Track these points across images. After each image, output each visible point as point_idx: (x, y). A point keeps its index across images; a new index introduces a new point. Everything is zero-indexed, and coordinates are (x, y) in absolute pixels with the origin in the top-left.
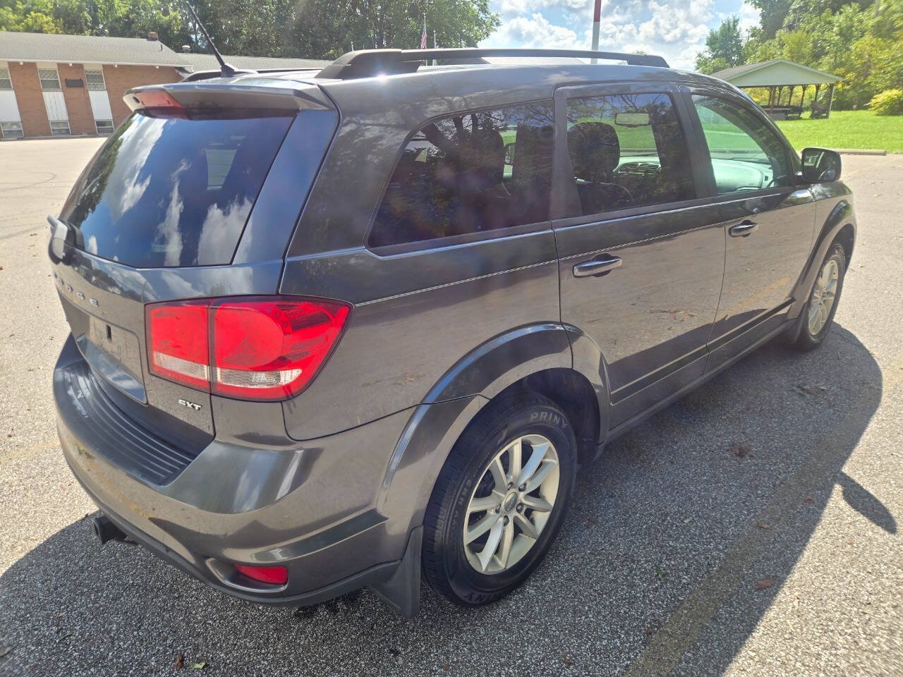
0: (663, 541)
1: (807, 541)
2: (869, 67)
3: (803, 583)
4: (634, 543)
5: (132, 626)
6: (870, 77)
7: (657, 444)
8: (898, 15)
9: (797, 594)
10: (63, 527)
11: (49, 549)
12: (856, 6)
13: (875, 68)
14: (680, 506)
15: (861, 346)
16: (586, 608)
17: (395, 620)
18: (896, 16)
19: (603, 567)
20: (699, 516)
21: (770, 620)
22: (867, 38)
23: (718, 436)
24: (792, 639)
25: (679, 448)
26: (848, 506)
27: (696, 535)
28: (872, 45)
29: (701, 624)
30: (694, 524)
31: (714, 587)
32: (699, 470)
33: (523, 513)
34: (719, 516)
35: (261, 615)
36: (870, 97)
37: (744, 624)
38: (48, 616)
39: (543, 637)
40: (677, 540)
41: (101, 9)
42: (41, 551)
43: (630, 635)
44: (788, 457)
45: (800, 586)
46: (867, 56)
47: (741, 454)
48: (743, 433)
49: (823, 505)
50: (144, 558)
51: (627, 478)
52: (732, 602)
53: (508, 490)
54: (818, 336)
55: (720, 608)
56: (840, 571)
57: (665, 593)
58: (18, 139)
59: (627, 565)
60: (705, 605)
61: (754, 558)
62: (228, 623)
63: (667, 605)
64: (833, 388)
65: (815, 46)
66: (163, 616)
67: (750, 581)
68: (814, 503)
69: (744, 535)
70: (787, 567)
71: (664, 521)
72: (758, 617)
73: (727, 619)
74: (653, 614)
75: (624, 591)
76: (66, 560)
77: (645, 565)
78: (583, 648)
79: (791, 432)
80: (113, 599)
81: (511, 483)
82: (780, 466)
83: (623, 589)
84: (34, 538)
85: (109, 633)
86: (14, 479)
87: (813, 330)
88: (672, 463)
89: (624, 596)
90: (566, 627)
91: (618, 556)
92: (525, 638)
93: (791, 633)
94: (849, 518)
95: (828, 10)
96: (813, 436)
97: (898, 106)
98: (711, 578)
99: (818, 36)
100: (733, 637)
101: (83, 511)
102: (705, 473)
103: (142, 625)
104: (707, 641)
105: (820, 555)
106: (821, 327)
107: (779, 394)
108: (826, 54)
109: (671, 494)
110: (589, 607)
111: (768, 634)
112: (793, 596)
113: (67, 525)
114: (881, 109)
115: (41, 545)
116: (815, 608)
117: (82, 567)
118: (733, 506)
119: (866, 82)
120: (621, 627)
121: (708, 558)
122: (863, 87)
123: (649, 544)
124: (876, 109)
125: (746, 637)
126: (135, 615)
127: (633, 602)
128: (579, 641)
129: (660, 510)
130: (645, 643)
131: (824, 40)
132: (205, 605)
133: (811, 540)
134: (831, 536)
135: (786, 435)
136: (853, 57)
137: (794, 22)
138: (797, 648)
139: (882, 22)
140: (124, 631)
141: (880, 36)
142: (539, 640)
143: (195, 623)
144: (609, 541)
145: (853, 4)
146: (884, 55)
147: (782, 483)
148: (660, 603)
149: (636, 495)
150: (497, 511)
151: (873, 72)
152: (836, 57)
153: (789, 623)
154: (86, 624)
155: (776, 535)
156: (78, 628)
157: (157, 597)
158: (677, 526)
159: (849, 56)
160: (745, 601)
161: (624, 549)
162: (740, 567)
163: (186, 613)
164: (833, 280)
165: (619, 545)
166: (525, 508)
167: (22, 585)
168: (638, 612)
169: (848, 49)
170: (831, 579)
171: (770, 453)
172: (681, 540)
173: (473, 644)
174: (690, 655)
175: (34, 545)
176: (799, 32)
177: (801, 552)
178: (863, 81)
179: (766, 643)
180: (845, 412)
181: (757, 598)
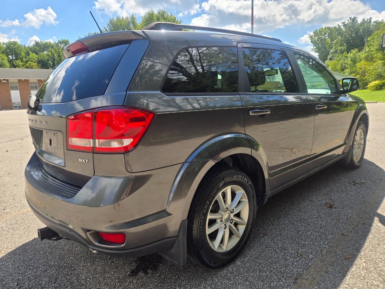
0: (299, 241)
1: (366, 239)
2: (365, 73)
3: (366, 256)
4: (285, 242)
5: (52, 282)
6: (366, 77)
7: (292, 205)
8: (374, 52)
9: (364, 260)
10: (23, 243)
11: (17, 252)
12: (356, 50)
13: (367, 73)
14: (305, 228)
15: (378, 167)
16: (265, 269)
17: (175, 276)
18: (373, 53)
19: (272, 252)
20: (314, 231)
21: (353, 272)
22: (363, 62)
23: (319, 201)
24: (364, 279)
25: (302, 205)
26: (382, 225)
27: (314, 239)
28: (365, 64)
29: (320, 274)
30: (313, 234)
31: (325, 259)
32: (312, 214)
33: (233, 224)
34: (323, 231)
35: (112, 276)
36: (367, 84)
37: (341, 274)
38: (14, 279)
39: (246, 282)
40: (305, 241)
41: (56, 60)
42: (14, 253)
43: (287, 280)
44: (352, 207)
45: (365, 257)
46: (364, 69)
47: (331, 207)
48: (330, 199)
49: (371, 225)
50: (59, 255)
51: (280, 217)
52: (334, 265)
53: (226, 211)
54: (358, 162)
55: (329, 267)
56: (383, 251)
57: (302, 262)
58: (19, 109)
59: (283, 251)
60: (321, 267)
61: (342, 247)
62: (97, 280)
63: (303, 267)
64: (368, 182)
65: (342, 66)
66: (67, 277)
67: (341, 256)
68: (366, 224)
69: (336, 238)
70: (358, 250)
71: (298, 233)
72: (347, 270)
73: (332, 272)
74: (297, 271)
75: (282, 262)
76: (24, 256)
77: (291, 251)
78: (265, 286)
79: (352, 198)
80: (44, 271)
81: (227, 208)
82: (349, 211)
83: (282, 261)
84: (10, 248)
85: (41, 285)
86: (4, 225)
87: (356, 159)
88: (300, 211)
89: (283, 264)
90: (256, 277)
91: (278, 248)
92: (237, 282)
93: (363, 277)
94: (384, 230)
95: (345, 52)
96: (362, 200)
97: (379, 87)
98: (323, 256)
99: (342, 62)
100: (336, 279)
101: (33, 237)
102: (315, 215)
103: (57, 281)
104: (324, 281)
105: (372, 245)
106: (359, 159)
107: (345, 185)
108: (347, 69)
109: (300, 223)
110: (266, 269)
111: (352, 277)
112: (362, 262)
113: (26, 242)
114: (372, 89)
115: (13, 250)
116: (373, 266)
117: (31, 258)
118: (329, 227)
119: (365, 79)
120: (282, 277)
121: (321, 248)
122: (364, 80)
123: (292, 243)
124: (370, 89)
125: (342, 279)
126: (54, 277)
127: (287, 266)
128: (263, 283)
129: (296, 229)
130: (294, 283)
131: (345, 63)
132: (86, 272)
133: (367, 239)
134: (376, 237)
135: (350, 200)
136: (358, 69)
137: (332, 57)
138: (367, 283)
139: (368, 56)
140: (48, 284)
141: (368, 61)
142: (244, 283)
143: (81, 280)
144: (274, 242)
145: (355, 49)
146: (371, 68)
147: (351, 217)
148: (300, 266)
149: (284, 224)
150: (221, 221)
151: (367, 74)
152: (351, 69)
153: (362, 273)
154: (30, 281)
155: (351, 237)
156: (27, 283)
157: (64, 270)
158: (304, 235)
159: (356, 69)
160: (340, 264)
161: (281, 245)
162: (336, 250)
163: (77, 276)
164: (362, 139)
165: (278, 243)
166: (234, 222)
167: (3, 266)
168: (290, 270)
169: (355, 66)
170: (379, 254)
171: (343, 206)
172: (307, 241)
173: (213, 285)
174: (316, 287)
175: (10, 250)
176: (335, 61)
177: (363, 244)
178: (363, 78)
179: (352, 281)
180: (375, 190)
181: (346, 263)
